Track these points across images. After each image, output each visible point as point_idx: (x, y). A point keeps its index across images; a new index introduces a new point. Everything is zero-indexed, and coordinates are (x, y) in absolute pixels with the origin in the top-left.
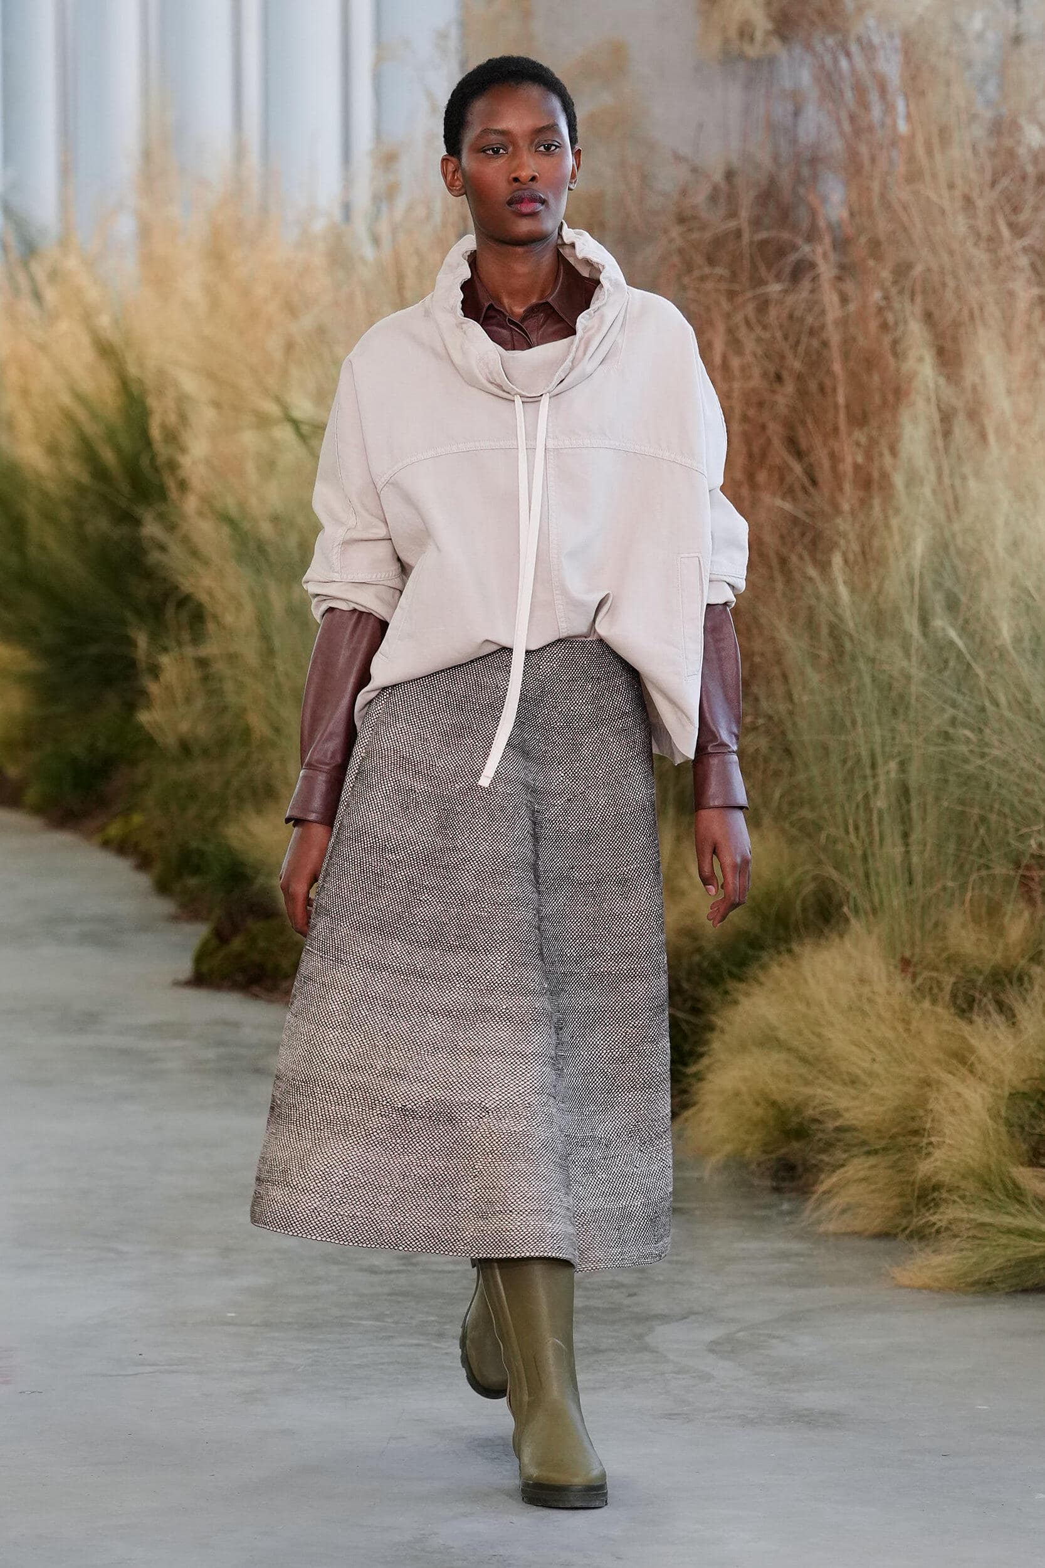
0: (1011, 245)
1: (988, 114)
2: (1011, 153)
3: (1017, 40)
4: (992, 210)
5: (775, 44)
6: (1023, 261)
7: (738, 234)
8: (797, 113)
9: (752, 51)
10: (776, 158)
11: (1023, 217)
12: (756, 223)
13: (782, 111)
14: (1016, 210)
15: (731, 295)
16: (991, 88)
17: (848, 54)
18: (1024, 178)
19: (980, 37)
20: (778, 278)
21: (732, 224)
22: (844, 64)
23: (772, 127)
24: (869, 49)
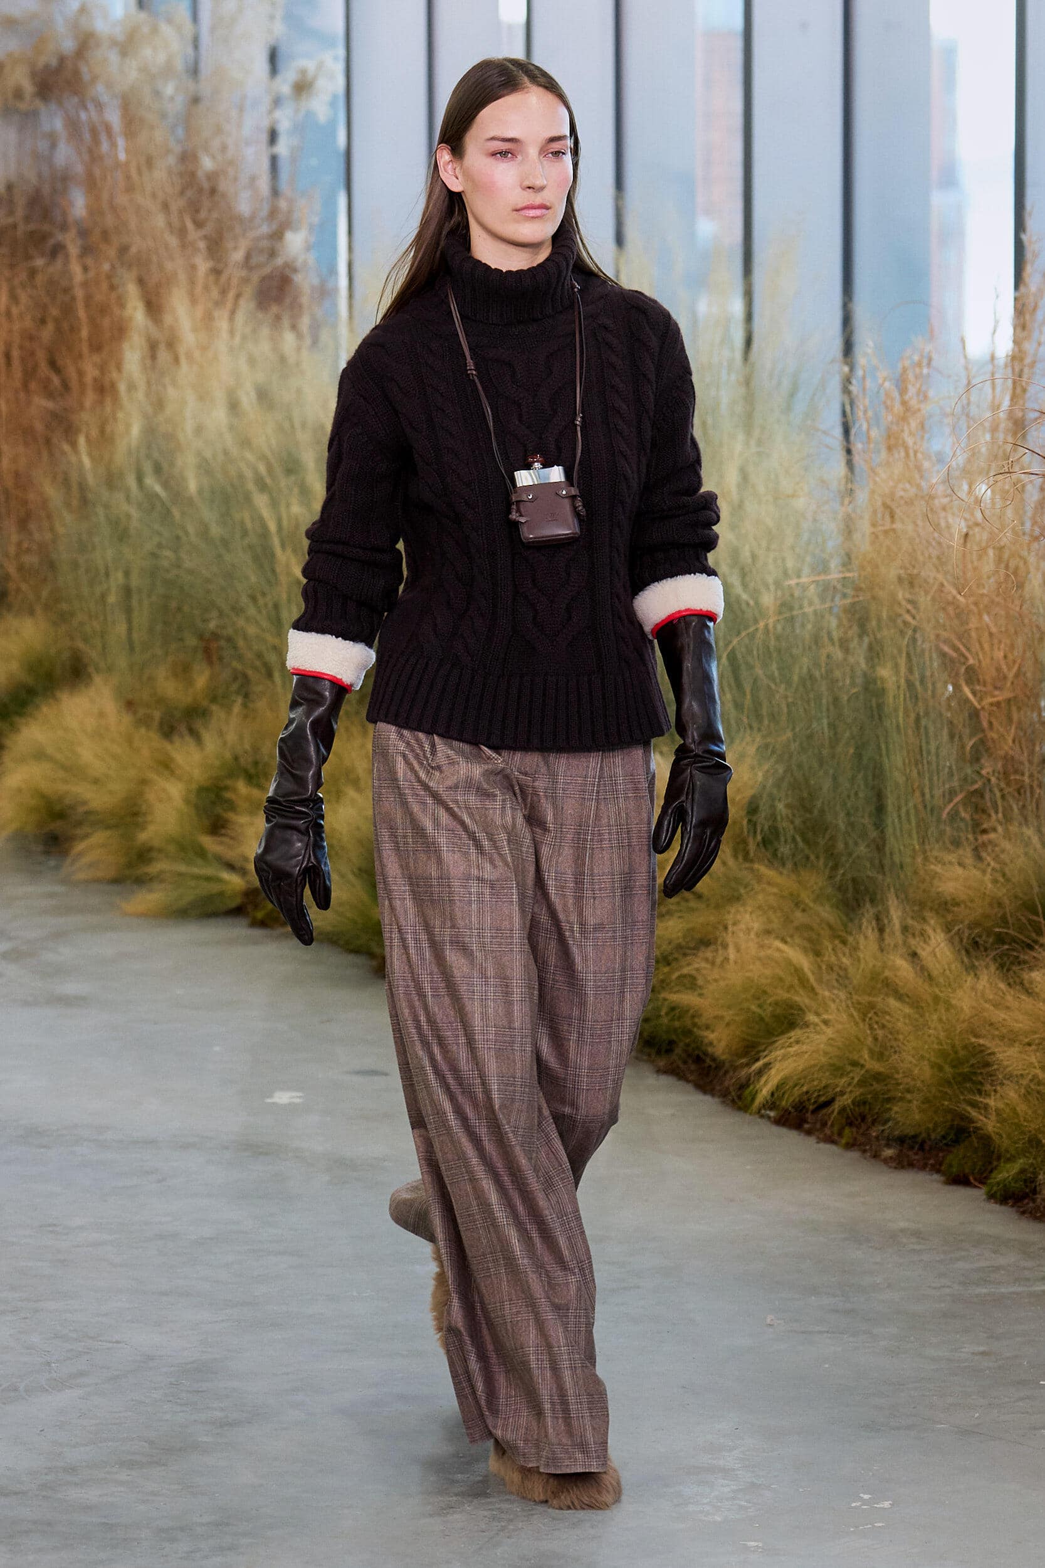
0: (193, 233)
1: (178, 149)
2: (193, 175)
3: (196, 100)
4: (180, 212)
5: (38, 103)
6: (202, 245)
7: (15, 226)
8: (53, 146)
9: (23, 106)
10: (40, 176)
11: (203, 215)
12: (27, 219)
13: (43, 145)
14: (197, 211)
15: (12, 266)
16: (180, 132)
17: (85, 108)
18: (200, 190)
19: (172, 99)
20: (43, 255)
21: (10, 220)
22: (83, 116)
23: (36, 156)
24: (100, 106)
